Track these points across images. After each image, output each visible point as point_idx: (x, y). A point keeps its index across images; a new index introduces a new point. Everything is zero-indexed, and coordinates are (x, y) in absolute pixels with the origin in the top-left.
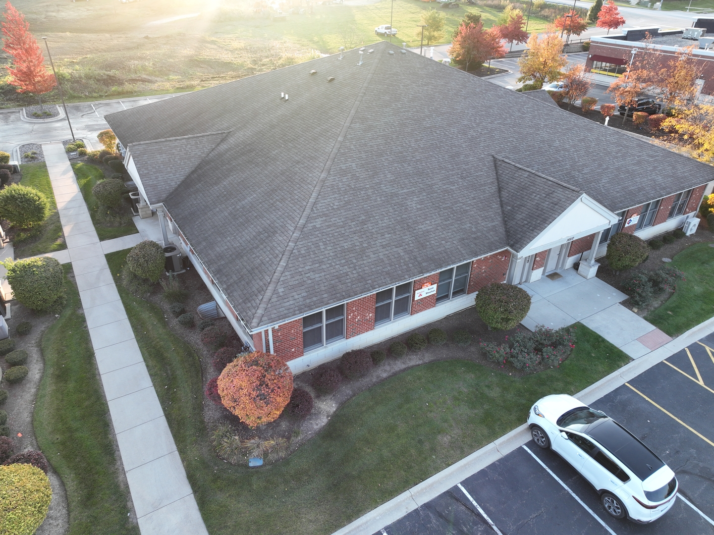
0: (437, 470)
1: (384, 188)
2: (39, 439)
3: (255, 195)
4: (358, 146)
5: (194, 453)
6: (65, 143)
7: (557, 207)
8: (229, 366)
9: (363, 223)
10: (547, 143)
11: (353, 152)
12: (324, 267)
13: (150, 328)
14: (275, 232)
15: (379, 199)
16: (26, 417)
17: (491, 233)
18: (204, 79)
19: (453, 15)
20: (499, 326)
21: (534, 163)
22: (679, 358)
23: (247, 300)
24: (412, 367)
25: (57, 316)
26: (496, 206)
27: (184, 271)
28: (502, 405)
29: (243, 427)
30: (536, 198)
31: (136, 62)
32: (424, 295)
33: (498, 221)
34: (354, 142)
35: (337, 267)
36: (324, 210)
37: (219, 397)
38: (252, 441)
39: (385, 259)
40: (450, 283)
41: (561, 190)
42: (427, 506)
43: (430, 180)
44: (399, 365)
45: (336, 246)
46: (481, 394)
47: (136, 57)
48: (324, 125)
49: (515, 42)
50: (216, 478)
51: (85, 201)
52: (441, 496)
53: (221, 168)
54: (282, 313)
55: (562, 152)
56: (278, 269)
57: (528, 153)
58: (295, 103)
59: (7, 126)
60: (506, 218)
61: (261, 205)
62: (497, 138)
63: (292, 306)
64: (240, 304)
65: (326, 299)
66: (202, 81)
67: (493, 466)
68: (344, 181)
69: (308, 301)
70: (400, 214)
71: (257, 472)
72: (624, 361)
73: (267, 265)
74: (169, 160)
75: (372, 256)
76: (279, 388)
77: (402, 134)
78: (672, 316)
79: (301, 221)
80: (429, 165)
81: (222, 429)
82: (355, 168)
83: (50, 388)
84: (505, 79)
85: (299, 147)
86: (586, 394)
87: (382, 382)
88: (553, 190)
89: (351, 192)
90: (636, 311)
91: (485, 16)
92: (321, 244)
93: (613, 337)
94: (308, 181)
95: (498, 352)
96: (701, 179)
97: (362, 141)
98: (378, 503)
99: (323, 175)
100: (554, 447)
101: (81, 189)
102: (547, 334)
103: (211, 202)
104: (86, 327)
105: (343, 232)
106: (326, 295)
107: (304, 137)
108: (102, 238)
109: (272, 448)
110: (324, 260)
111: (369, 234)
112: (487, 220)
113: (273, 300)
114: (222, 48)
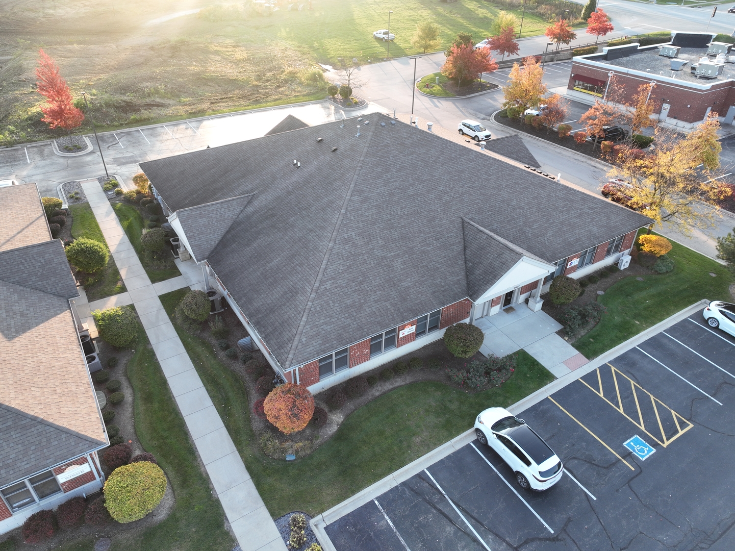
0: (411, 460)
1: (377, 252)
2: (143, 444)
3: (279, 259)
4: (356, 217)
5: (248, 452)
6: (100, 180)
7: (504, 266)
8: (271, 394)
9: (361, 283)
10: (506, 202)
11: (352, 222)
12: (333, 320)
13: (204, 360)
14: (297, 293)
15: (372, 263)
16: (130, 429)
17: (456, 286)
18: (213, 101)
19: (450, 12)
20: (460, 356)
21: (494, 222)
22: (590, 377)
23: (281, 347)
24: (397, 387)
25: (133, 351)
26: (461, 262)
27: (223, 310)
28: (459, 414)
29: (280, 434)
30: (491, 258)
31: (148, 84)
32: (406, 334)
33: (462, 276)
34: (354, 214)
35: (342, 319)
36: (332, 274)
37: (265, 414)
38: (288, 443)
39: (377, 312)
40: (426, 323)
41: (509, 252)
42: (404, 484)
43: (411, 243)
44: (388, 386)
45: (341, 304)
46: (445, 406)
47: (147, 77)
48: (330, 196)
49: (506, 53)
50: (265, 469)
51: (132, 244)
52: (413, 477)
53: (250, 230)
54: (306, 357)
55: (518, 210)
56: (301, 323)
57: (490, 213)
58: (306, 170)
59: (44, 162)
60: (469, 272)
61: (285, 268)
62: (466, 201)
63: (312, 351)
64: (276, 350)
65: (335, 345)
66: (212, 103)
67: (449, 457)
68: (346, 248)
69: (323, 347)
70: (388, 274)
71: (292, 464)
72: (550, 380)
73: (293, 320)
74: (209, 223)
75: (367, 310)
76: (305, 409)
77: (391, 203)
78: (592, 343)
79: (316, 284)
80: (411, 230)
81: (266, 435)
82: (355, 237)
83: (142, 408)
84: (495, 96)
85: (311, 215)
86: (518, 406)
87: (376, 399)
88: (503, 251)
89: (352, 258)
90: (566, 338)
91: (482, 13)
92: (331, 302)
93: (545, 361)
94: (320, 249)
95: (458, 377)
96: (629, 227)
97: (360, 212)
98: (372, 482)
99: (331, 245)
100: (490, 444)
101: (125, 231)
102: (494, 361)
103: (245, 262)
104: (157, 359)
105: (346, 291)
106: (335, 342)
107: (315, 207)
108: (153, 281)
109: (301, 447)
110: (333, 315)
111: (365, 292)
112: (453, 275)
113: (299, 347)
114: (226, 59)
